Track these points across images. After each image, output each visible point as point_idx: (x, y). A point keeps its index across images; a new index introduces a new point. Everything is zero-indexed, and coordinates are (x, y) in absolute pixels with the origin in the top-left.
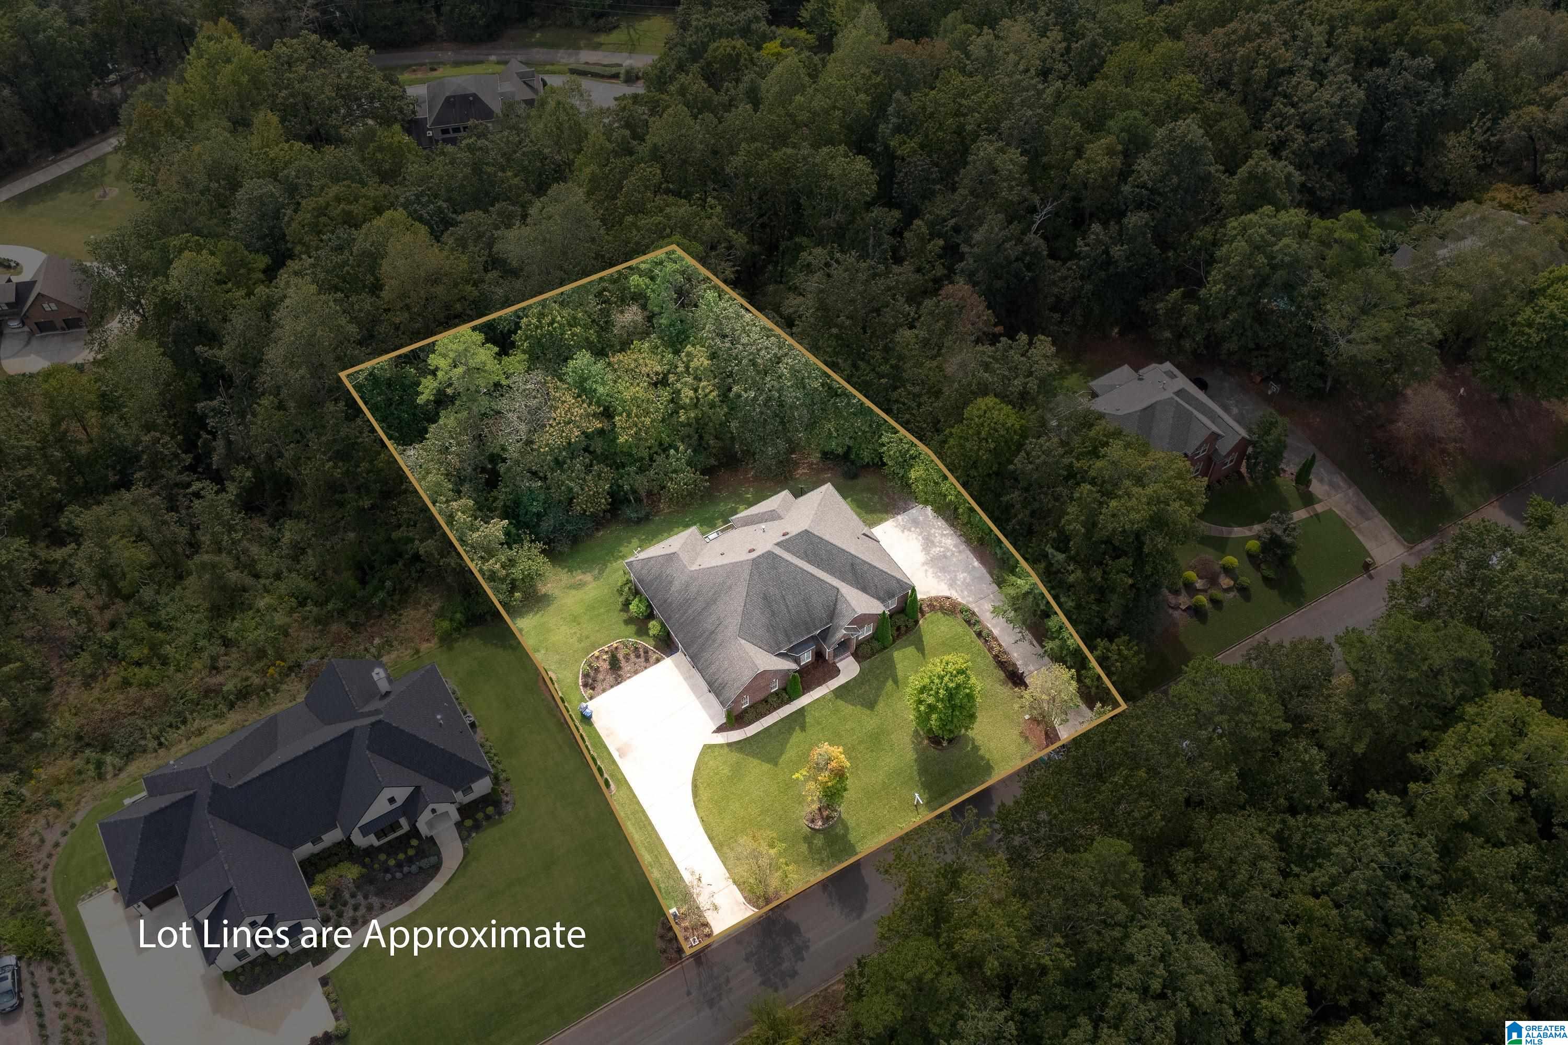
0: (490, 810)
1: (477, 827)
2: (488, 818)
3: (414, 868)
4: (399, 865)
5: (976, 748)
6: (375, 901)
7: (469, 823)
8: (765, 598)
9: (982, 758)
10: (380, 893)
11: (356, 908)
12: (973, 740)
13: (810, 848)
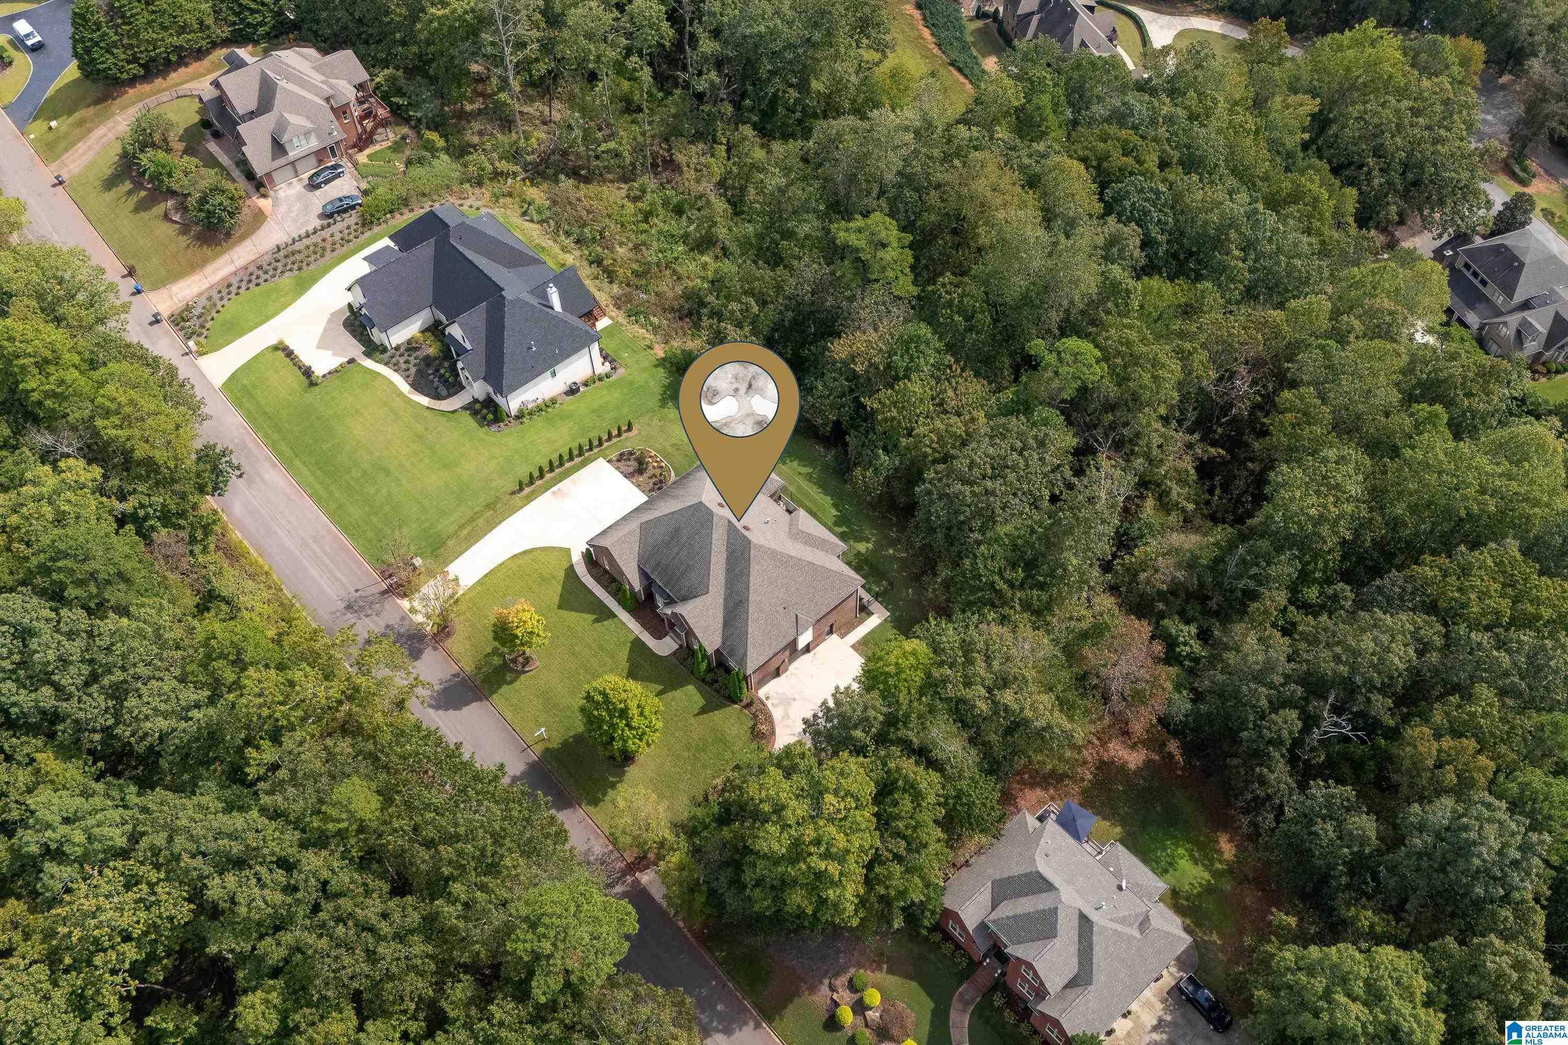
0: (490, 416)
1: (475, 413)
2: (484, 418)
3: (436, 383)
4: (442, 376)
5: (613, 786)
6: (413, 370)
7: (478, 406)
8: (677, 530)
9: (604, 794)
10: (419, 373)
11: (407, 362)
12: (621, 781)
13: (488, 655)
